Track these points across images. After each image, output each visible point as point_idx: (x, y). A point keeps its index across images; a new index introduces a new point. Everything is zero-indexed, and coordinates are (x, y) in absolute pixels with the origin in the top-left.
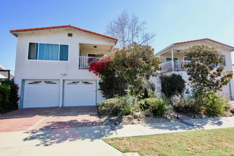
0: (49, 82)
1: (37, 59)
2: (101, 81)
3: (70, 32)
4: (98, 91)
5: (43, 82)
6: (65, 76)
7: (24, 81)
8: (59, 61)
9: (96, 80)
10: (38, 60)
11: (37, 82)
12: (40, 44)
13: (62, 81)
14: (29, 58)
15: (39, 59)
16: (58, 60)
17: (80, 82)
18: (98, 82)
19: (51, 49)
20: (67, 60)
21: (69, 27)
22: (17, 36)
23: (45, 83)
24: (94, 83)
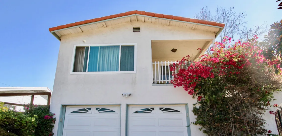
0: (103, 109)
1: (86, 71)
2: (198, 106)
3: (136, 25)
4: (192, 126)
5: (93, 110)
6: (130, 98)
7: (64, 107)
8: (119, 72)
9: (186, 104)
10: (87, 73)
11: (84, 110)
12: (91, 47)
13: (124, 108)
14: (75, 70)
15: (88, 71)
16: (117, 70)
17: (157, 108)
18: (191, 108)
19: (108, 55)
20: (133, 70)
21: (136, 13)
22: (60, 40)
23: (97, 111)
24: (182, 109)
